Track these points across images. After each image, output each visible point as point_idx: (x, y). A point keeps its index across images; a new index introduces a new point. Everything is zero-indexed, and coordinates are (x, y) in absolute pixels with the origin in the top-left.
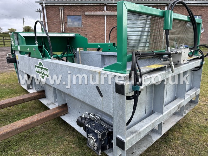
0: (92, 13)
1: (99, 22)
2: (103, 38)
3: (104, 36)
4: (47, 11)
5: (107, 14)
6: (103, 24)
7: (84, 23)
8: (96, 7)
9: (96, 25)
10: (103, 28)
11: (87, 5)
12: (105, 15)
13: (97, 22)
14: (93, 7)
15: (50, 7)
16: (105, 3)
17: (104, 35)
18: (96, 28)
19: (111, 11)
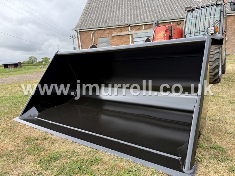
0: (118, 34)
4: (81, 36)
5: (131, 34)
6: (128, 43)
7: (112, 43)
8: (121, 29)
9: (122, 43)
11: (114, 27)
12: (129, 34)
13: (122, 41)
14: (119, 29)
15: (83, 32)
16: (129, 24)
19: (135, 30)
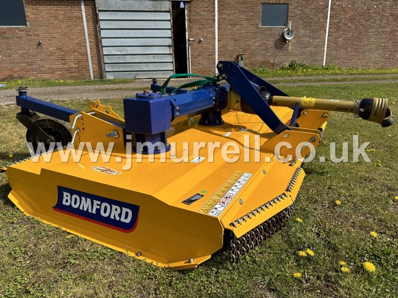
1: (68, 14)
2: (83, 51)
3: (83, 46)
6: (78, 21)
7: (32, 16)
9: (63, 22)
10: (80, 30)
13: (62, 14)
17: (84, 44)
18: (63, 29)
